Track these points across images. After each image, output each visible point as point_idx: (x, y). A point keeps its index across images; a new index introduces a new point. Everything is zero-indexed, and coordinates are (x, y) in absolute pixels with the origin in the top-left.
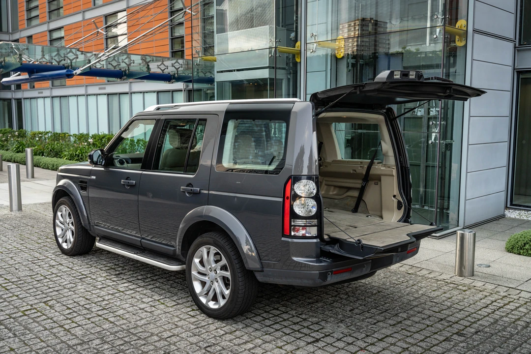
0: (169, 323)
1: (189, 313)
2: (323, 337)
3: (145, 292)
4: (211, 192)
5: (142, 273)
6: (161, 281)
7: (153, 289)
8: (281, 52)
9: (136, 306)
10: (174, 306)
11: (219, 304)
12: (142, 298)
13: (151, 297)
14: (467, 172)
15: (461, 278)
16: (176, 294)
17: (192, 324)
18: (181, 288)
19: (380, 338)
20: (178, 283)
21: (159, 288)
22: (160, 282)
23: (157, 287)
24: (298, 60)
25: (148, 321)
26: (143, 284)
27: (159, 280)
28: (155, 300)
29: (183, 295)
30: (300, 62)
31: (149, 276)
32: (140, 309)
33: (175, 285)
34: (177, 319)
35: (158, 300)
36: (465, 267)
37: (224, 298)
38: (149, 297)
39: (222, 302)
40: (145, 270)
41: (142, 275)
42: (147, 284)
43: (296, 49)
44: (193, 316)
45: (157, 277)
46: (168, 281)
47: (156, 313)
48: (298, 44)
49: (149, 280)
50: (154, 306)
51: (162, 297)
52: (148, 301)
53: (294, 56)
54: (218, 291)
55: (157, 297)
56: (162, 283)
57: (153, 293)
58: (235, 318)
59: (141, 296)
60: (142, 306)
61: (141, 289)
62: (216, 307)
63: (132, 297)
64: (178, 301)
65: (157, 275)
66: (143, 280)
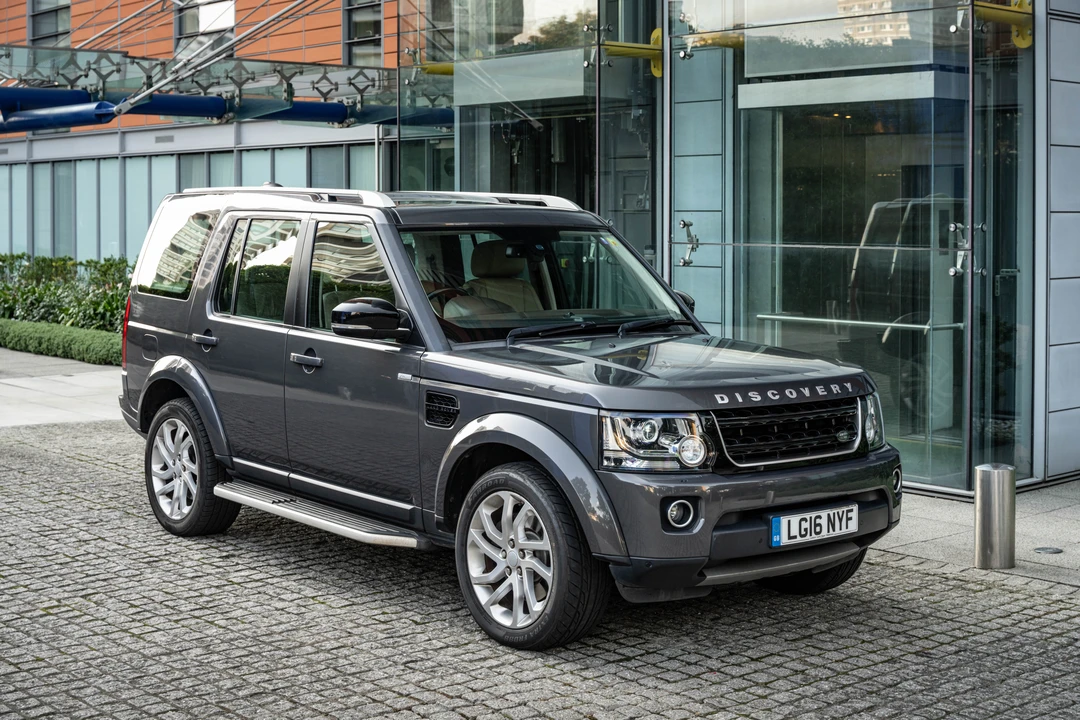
0: (335, 629)
1: (376, 617)
2: (641, 655)
3: (284, 584)
5: (278, 555)
6: (320, 568)
7: (302, 581)
8: (611, 54)
9: (269, 605)
10: (345, 606)
12: (279, 594)
13: (299, 593)
14: (1048, 345)
15: (984, 572)
16: (351, 589)
17: (382, 631)
18: (360, 581)
19: (754, 657)
20: (354, 572)
21: (314, 579)
22: (316, 571)
23: (309, 578)
24: (657, 73)
25: (292, 626)
26: (280, 573)
27: (314, 567)
28: (306, 597)
29: (364, 592)
30: (663, 77)
31: (292, 560)
32: (277, 609)
33: (348, 575)
34: (350, 625)
35: (313, 598)
36: (996, 550)
38: (293, 592)
40: (283, 550)
41: (277, 558)
42: (287, 572)
43: (651, 46)
44: (383, 622)
45: (308, 563)
46: (334, 568)
47: (309, 616)
48: (656, 33)
49: (294, 566)
50: (304, 606)
51: (320, 593)
52: (291, 598)
53: (647, 63)
55: (309, 592)
56: (321, 572)
57: (302, 587)
59: (278, 590)
60: (280, 605)
61: (275, 580)
63: (259, 593)
64: (353, 600)
65: (309, 559)
66: (282, 566)
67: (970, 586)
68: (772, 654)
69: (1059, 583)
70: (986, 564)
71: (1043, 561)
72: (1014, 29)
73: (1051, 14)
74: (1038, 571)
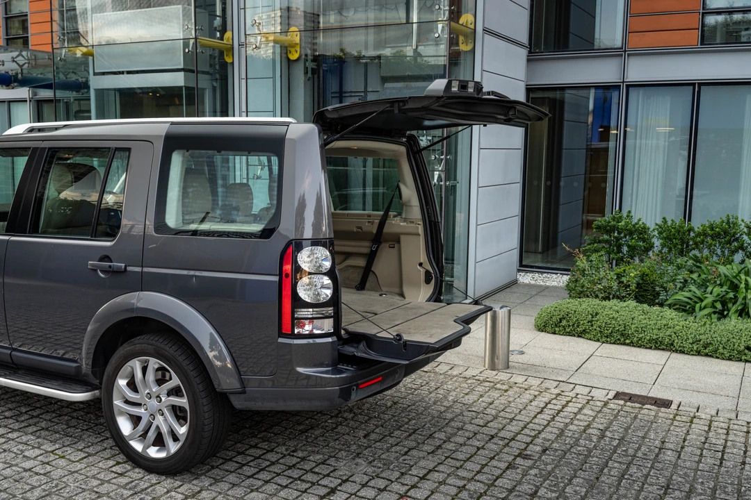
0: (84, 490)
1: (114, 469)
2: (340, 485)
3: (24, 439)
4: (146, 270)
5: (9, 406)
6: (48, 417)
7: (38, 433)
8: (203, 46)
9: (17, 465)
10: (82, 459)
11: (168, 451)
12: (22, 451)
13: (39, 448)
14: (477, 225)
15: (495, 373)
16: (80, 439)
17: (124, 487)
18: (85, 427)
19: (421, 476)
20: (78, 418)
21: (47, 429)
22: (45, 420)
23: (43, 429)
24: (229, 60)
25: (44, 490)
26: (16, 426)
27: (43, 416)
28: (47, 452)
29: (93, 439)
30: (233, 63)
31: (23, 410)
32: (25, 470)
33: (74, 422)
34: (95, 483)
35: (52, 452)
36: (498, 357)
37: (176, 439)
38: (34, 448)
39: (173, 447)
40: (13, 399)
41: (10, 409)
42: (23, 425)
43: (225, 42)
44: (121, 475)
45: (38, 412)
46: (60, 416)
47: (56, 474)
48: (228, 35)
49: (26, 417)
50: (48, 463)
51: (57, 446)
52: (34, 455)
53: (221, 53)
54: (164, 429)
55: (48, 447)
56: (50, 420)
57: (39, 440)
58: (193, 470)
59: (20, 447)
60: (27, 465)
61: (15, 435)
62: (163, 455)
63: (5, 451)
64: (87, 450)
65: (37, 408)
66: (16, 417)
67: (498, 386)
68: (430, 471)
69: (545, 379)
70: (493, 367)
71: (520, 361)
72: (461, 38)
73: (486, 31)
74: (525, 369)
